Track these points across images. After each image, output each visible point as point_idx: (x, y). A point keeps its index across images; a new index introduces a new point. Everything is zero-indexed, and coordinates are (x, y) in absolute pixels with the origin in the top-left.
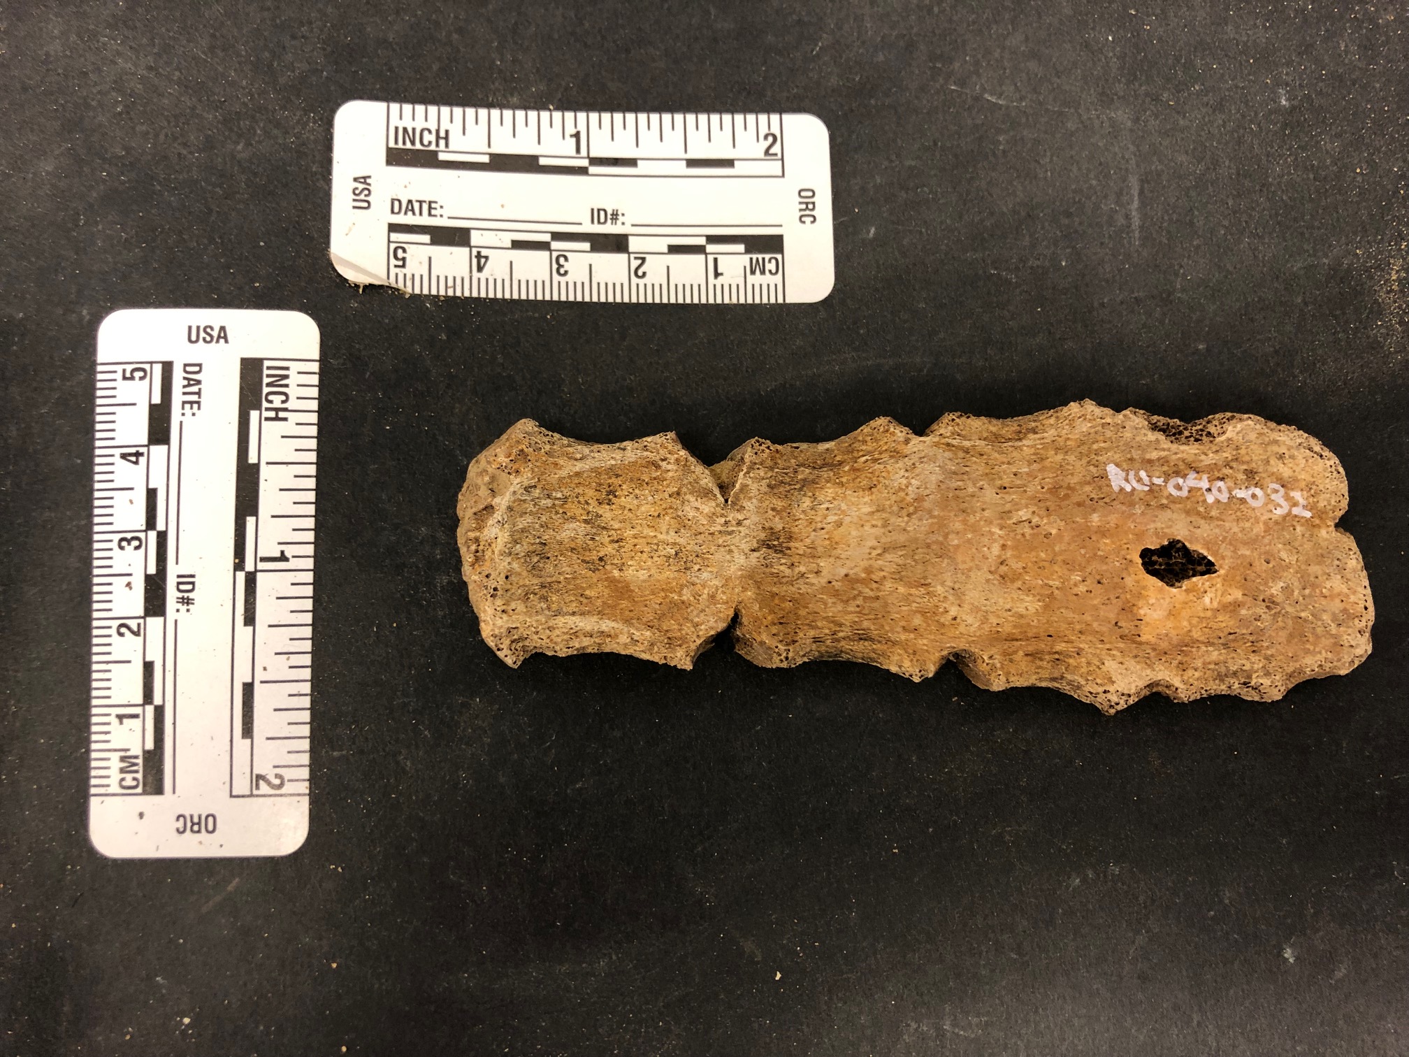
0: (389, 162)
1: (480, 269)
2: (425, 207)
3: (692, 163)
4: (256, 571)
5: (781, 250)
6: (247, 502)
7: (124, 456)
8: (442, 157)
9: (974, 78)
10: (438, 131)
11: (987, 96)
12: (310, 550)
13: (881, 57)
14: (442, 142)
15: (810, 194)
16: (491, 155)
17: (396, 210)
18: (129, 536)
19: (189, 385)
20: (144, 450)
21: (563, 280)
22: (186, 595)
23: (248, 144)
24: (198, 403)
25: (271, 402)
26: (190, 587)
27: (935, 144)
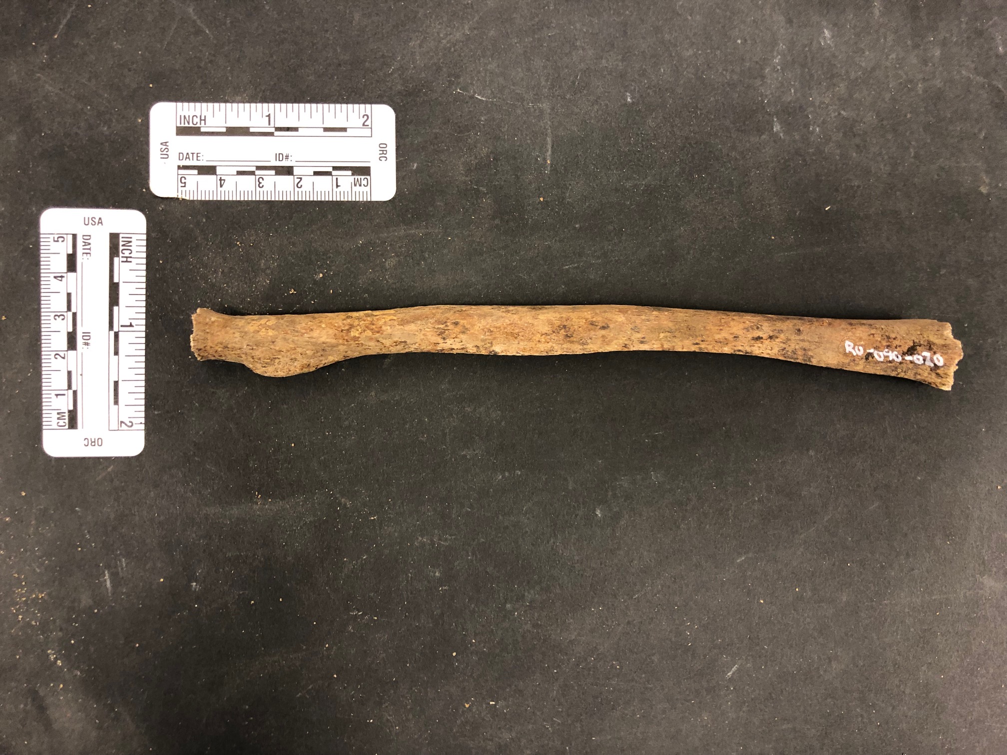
0: (178, 134)
1: (221, 186)
2: (195, 156)
3: (326, 129)
4: (119, 331)
5: (369, 175)
6: (114, 300)
7: (55, 277)
8: (203, 130)
9: (471, 86)
10: (201, 116)
11: (476, 96)
12: (144, 322)
13: (423, 75)
14: (203, 122)
15: (385, 146)
16: (226, 127)
17: (181, 158)
18: (59, 314)
19: (85, 245)
20: (64, 275)
21: (261, 190)
22: (86, 341)
23: (109, 127)
24: (89, 253)
25: (124, 254)
26: (88, 338)
27: (449, 122)
